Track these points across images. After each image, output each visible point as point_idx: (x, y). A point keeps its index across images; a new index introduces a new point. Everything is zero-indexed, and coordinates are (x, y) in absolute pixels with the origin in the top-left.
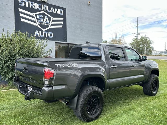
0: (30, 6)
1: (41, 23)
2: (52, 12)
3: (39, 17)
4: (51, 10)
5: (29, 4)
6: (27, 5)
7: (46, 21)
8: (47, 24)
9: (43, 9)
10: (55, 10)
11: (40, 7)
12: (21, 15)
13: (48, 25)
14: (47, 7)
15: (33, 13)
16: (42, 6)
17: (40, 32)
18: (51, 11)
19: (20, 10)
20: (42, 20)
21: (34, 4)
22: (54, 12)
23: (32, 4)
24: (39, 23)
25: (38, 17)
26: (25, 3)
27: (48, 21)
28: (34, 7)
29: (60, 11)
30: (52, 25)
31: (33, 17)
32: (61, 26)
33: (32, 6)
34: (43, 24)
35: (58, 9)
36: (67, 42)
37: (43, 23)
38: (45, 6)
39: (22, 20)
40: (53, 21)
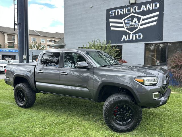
0: (119, 14)
1: (129, 27)
2: (143, 10)
3: (128, 21)
4: (142, 8)
5: (118, 12)
6: (116, 14)
7: (135, 22)
8: (135, 26)
9: (131, 12)
10: (147, 6)
11: (129, 10)
12: (111, 24)
13: (137, 26)
14: (137, 7)
15: (121, 19)
16: (131, 8)
17: (128, 36)
18: (141, 10)
19: (111, 20)
20: (131, 23)
21: (123, 10)
22: (145, 10)
23: (121, 11)
24: (127, 27)
25: (126, 21)
26: (115, 12)
27: (137, 22)
28: (122, 13)
29: (154, 5)
30: (141, 25)
31: (122, 23)
32: (155, 23)
33: (121, 13)
34: (131, 27)
35: (151, 5)
36: (164, 41)
37: (131, 25)
38: (134, 7)
39: (112, 29)
40: (143, 20)
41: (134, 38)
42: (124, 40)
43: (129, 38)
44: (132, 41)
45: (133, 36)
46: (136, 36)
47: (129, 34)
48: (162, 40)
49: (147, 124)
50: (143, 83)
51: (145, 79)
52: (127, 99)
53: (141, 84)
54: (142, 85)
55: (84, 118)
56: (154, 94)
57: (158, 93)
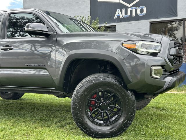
41: (134, 14)
42: (118, 17)
43: (126, 13)
44: (130, 19)
45: (131, 11)
46: (136, 11)
47: (126, 8)
48: (176, 15)
49: (147, 126)
50: (135, 51)
51: (139, 43)
52: (111, 79)
53: (131, 52)
54: (134, 53)
55: (42, 123)
56: (154, 68)
57: (160, 68)
